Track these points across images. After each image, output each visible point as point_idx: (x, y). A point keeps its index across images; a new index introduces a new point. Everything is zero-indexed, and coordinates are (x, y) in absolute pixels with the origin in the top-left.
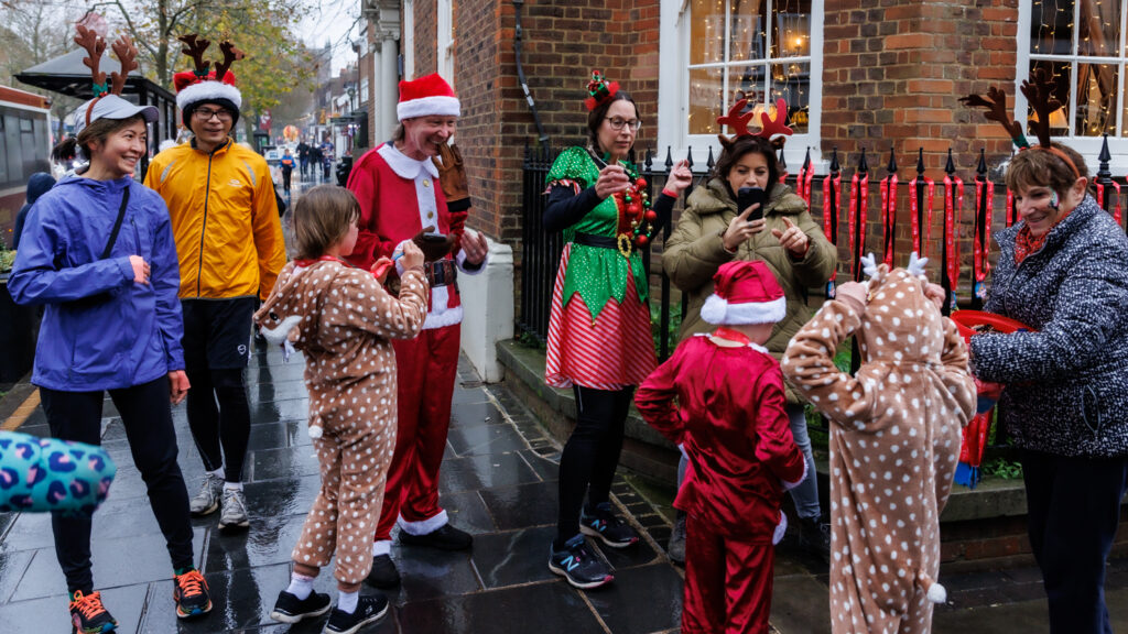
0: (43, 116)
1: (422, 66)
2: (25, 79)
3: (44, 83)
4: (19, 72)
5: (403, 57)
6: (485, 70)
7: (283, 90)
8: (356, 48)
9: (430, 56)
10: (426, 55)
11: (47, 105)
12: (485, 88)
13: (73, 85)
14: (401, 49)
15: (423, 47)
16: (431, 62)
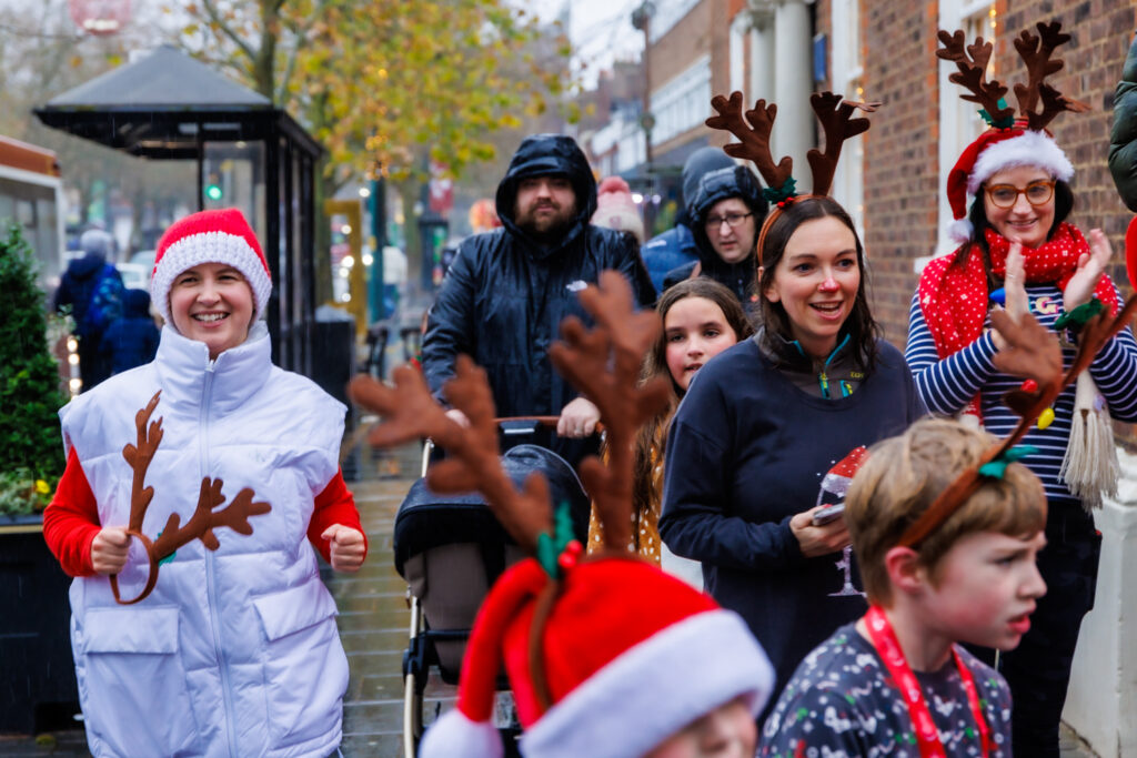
0: (49, 194)
1: (887, 59)
2: (53, 118)
3: (78, 126)
4: (42, 107)
5: (827, 41)
6: (1098, 64)
7: (502, 121)
8: (641, 21)
9: (917, 36)
10: (904, 35)
11: (56, 169)
12: (1098, 105)
13: (124, 129)
14: (820, 22)
15: (893, 18)
16: (920, 50)
